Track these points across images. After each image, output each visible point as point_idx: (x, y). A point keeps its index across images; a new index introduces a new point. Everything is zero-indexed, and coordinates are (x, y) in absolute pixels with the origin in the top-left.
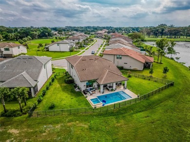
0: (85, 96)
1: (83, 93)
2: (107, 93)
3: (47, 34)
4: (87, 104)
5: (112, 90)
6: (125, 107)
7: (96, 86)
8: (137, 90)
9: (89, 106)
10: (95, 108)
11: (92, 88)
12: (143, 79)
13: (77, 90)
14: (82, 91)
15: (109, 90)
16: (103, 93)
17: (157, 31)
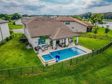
0: (36, 52)
1: (34, 50)
2: (59, 49)
3: (17, 17)
4: (36, 61)
5: (65, 46)
6: (83, 62)
7: (49, 43)
8: (88, 46)
9: (39, 64)
10: (47, 65)
11: (44, 45)
12: (89, 37)
13: (28, 47)
14: (34, 48)
15: (61, 46)
16: (56, 49)
17: (87, 15)
